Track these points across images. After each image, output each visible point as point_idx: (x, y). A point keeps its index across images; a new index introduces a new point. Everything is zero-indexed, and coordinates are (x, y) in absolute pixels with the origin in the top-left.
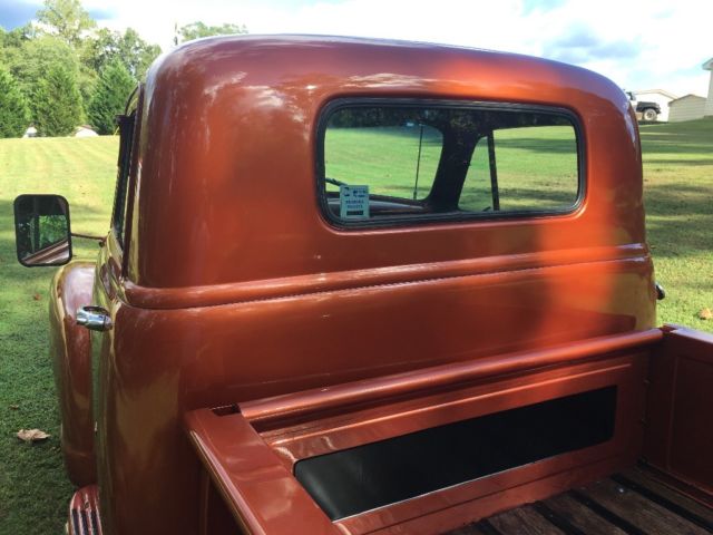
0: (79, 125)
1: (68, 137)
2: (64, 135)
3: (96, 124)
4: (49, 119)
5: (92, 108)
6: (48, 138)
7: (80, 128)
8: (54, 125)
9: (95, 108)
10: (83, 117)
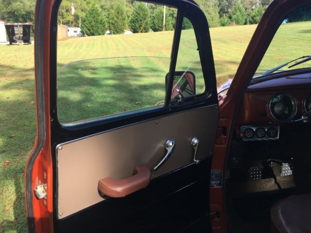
0: (126, 29)
1: (121, 35)
2: (120, 34)
3: (132, 28)
4: (115, 27)
5: (131, 22)
6: (114, 35)
7: (126, 30)
8: (117, 30)
9: (133, 21)
10: (127, 25)
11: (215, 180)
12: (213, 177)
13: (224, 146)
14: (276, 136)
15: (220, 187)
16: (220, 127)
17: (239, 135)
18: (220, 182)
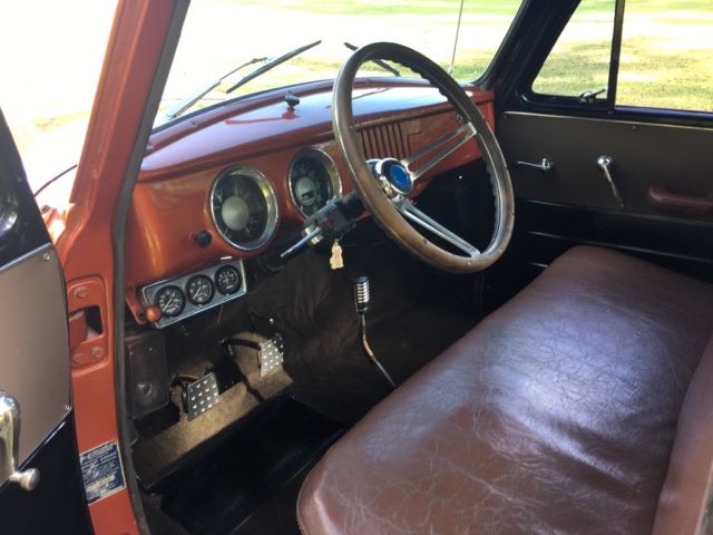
11: (98, 478)
12: (90, 470)
13: (102, 365)
14: (238, 287)
15: (120, 488)
16: (74, 313)
17: (143, 315)
18: (118, 476)
